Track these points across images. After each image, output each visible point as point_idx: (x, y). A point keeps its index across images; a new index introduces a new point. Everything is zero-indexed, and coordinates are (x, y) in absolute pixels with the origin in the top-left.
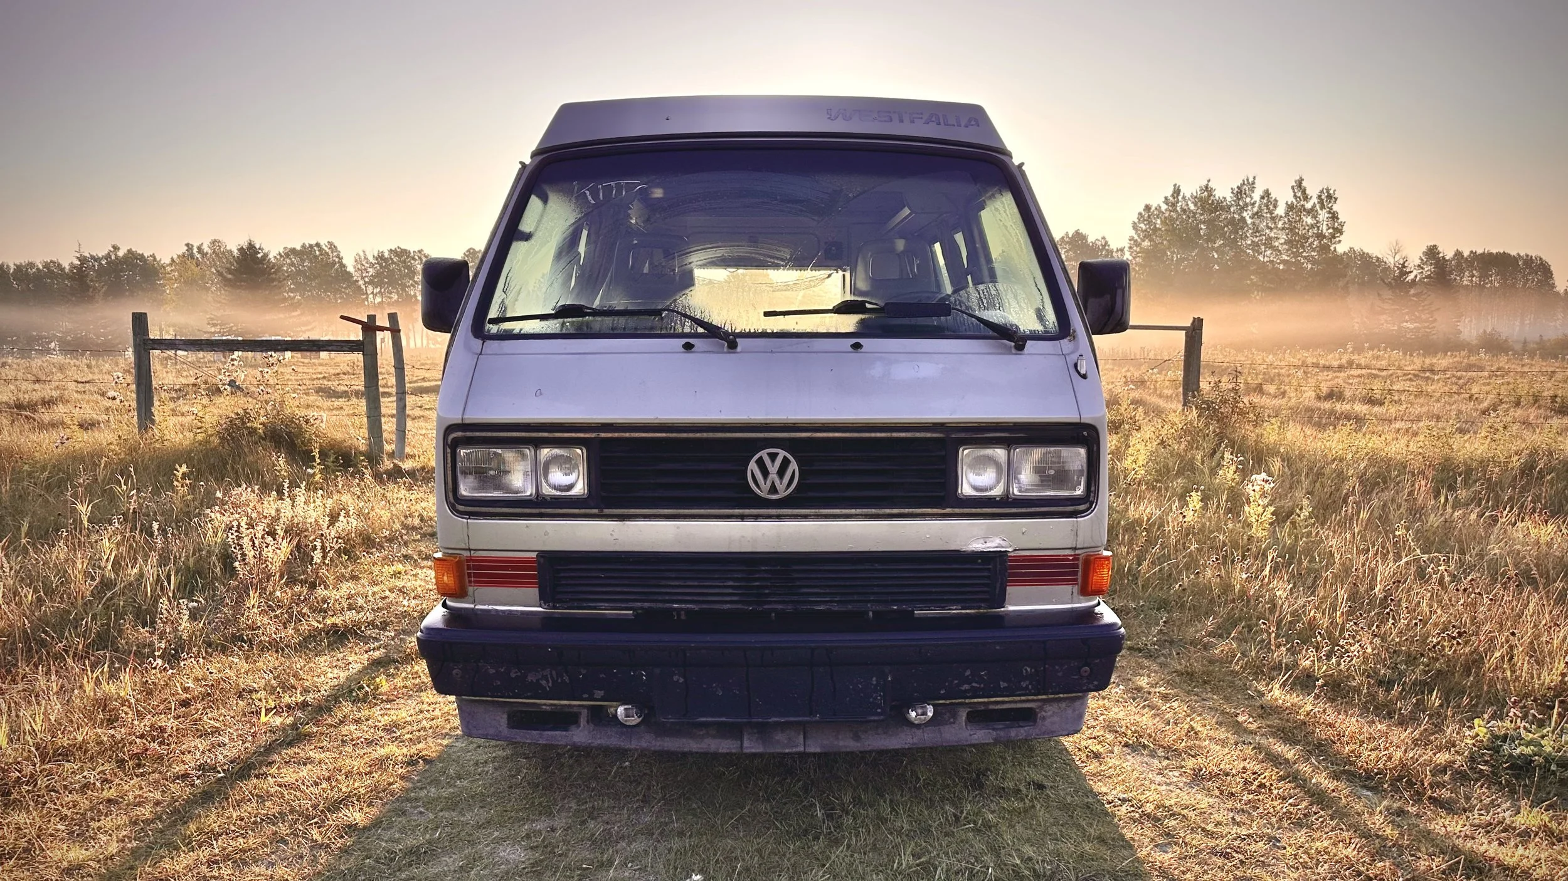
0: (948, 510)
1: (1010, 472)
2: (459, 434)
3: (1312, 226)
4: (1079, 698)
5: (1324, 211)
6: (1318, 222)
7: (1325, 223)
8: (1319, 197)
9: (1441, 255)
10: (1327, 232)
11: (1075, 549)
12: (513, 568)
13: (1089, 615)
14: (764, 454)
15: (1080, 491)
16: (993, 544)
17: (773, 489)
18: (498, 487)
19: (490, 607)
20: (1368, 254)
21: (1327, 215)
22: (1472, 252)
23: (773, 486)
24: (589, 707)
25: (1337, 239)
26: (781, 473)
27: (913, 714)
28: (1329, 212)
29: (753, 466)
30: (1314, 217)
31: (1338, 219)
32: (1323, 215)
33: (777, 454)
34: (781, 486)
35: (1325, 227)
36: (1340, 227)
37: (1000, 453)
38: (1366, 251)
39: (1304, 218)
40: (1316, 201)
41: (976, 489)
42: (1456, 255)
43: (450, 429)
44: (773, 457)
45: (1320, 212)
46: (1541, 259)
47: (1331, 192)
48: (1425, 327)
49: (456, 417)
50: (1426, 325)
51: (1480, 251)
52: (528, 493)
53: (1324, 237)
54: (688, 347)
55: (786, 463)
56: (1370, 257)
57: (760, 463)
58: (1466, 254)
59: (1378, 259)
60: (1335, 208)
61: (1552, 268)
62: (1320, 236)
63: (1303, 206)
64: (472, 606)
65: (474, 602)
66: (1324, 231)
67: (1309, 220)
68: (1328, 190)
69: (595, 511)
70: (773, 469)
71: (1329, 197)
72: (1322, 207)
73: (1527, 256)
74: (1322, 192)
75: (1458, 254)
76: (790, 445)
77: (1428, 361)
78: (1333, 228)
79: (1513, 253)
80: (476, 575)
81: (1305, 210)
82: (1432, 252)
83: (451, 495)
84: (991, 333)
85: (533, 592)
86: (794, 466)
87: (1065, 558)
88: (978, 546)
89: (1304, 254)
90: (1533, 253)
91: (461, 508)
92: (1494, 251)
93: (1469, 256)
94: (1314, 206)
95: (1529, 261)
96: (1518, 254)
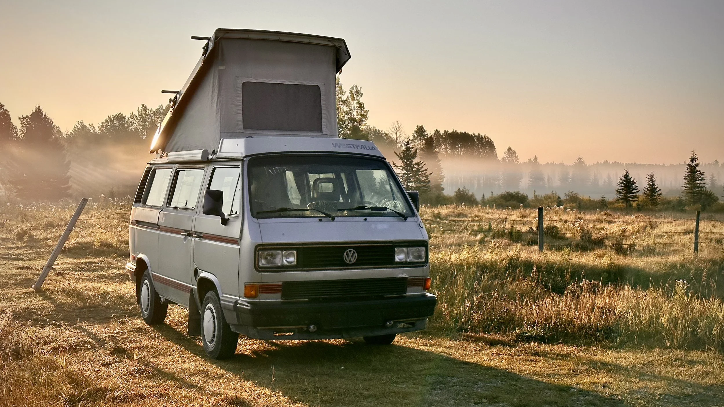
0: (394, 266)
1: (407, 255)
2: (261, 247)
3: (347, 113)
4: (423, 319)
5: (355, 102)
6: (351, 110)
7: (356, 111)
8: (351, 92)
9: (426, 133)
10: (357, 117)
11: (423, 276)
12: (275, 288)
13: (424, 296)
14: (348, 250)
15: (424, 260)
16: (404, 275)
17: (350, 261)
18: (272, 263)
19: (265, 300)
20: (379, 131)
21: (356, 105)
22: (445, 131)
23: (350, 260)
24: (298, 328)
25: (364, 122)
26: (352, 256)
27: (388, 323)
28: (358, 103)
29: (345, 254)
30: (348, 106)
31: (364, 108)
32: (354, 105)
33: (351, 251)
34: (352, 260)
35: (355, 114)
36: (365, 114)
37: (404, 249)
38: (377, 128)
39: (342, 107)
40: (349, 95)
41: (400, 260)
42: (435, 133)
43: (257, 246)
44: (350, 251)
45: (352, 103)
46: (488, 137)
47: (359, 89)
48: (423, 186)
49: (260, 242)
50: (424, 184)
51: (450, 131)
52: (280, 264)
53: (355, 120)
54: (321, 220)
55: (354, 253)
56: (380, 133)
57: (347, 253)
58: (442, 133)
59: (386, 134)
60: (362, 101)
61: (495, 144)
62: (353, 120)
63: (340, 98)
64: (259, 300)
65: (260, 299)
66: (355, 117)
67: (345, 108)
68: (356, 87)
69: (301, 269)
70: (350, 255)
71: (358, 92)
72: (353, 99)
73: (479, 135)
74: (352, 88)
75: (437, 132)
76: (355, 248)
77: (436, 211)
78: (361, 115)
79: (471, 133)
80: (263, 290)
81: (342, 101)
82: (420, 131)
83: (257, 266)
84: (398, 215)
85: (279, 295)
86: (356, 254)
87: (420, 279)
88: (400, 276)
89: (342, 133)
90: (483, 134)
91: (260, 270)
92: (459, 131)
93: (444, 134)
94: (348, 98)
95: (480, 138)
96: (474, 134)
